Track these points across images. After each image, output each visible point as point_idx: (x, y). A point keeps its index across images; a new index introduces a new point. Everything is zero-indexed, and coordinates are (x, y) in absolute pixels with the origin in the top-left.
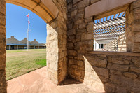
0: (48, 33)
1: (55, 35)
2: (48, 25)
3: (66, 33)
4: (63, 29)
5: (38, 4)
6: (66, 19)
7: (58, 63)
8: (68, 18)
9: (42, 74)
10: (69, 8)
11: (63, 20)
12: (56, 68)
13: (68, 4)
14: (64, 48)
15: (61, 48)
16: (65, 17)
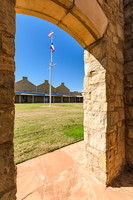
0: (87, 68)
1: (101, 74)
2: (86, 52)
3: (121, 68)
4: (115, 60)
5: (69, 10)
6: (122, 38)
7: (108, 135)
8: (126, 36)
9: (75, 157)
10: (128, 14)
11: (116, 40)
12: (102, 145)
13: (125, 7)
14: (119, 102)
15: (113, 101)
16: (120, 33)
